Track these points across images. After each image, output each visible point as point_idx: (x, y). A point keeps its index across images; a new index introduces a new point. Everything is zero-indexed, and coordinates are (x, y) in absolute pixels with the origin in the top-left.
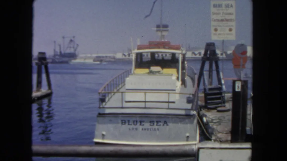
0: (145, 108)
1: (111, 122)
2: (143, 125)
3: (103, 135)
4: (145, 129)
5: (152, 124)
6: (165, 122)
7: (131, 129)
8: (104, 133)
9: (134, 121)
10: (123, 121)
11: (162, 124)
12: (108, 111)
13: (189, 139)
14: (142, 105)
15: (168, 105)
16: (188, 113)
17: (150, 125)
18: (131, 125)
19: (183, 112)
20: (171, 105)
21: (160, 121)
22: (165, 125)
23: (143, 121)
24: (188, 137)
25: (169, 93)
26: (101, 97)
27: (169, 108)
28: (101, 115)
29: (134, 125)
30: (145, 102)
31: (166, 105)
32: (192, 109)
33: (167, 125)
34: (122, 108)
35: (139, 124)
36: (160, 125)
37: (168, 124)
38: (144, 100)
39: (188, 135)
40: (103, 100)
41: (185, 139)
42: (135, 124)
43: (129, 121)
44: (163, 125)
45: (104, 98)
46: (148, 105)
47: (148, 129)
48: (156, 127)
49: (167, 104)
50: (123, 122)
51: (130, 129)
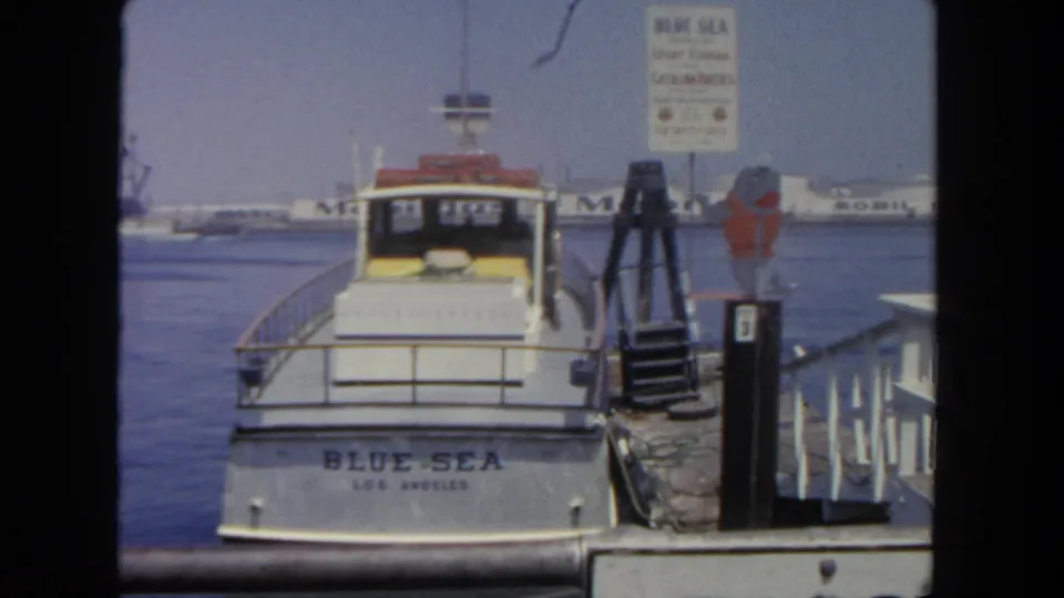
0: (414, 404)
1: (285, 459)
2: (408, 469)
3: (255, 510)
4: (415, 486)
5: (443, 465)
6: (492, 458)
7: (361, 483)
8: (258, 502)
9: (372, 456)
10: (332, 457)
11: (478, 463)
12: (271, 419)
13: (583, 518)
14: (404, 394)
15: (503, 395)
16: (575, 423)
17: (435, 469)
18: (362, 469)
19: (557, 419)
20: (513, 395)
21: (471, 455)
22: (491, 467)
23: (408, 455)
24: (577, 510)
25: (504, 349)
26: (245, 366)
27: (504, 406)
28: (242, 433)
29: (373, 469)
30: (414, 383)
31: (493, 394)
32: (588, 407)
33: (498, 467)
34: (326, 405)
35: (390, 465)
36: (472, 469)
37: (503, 462)
38: (407, 376)
39: (576, 502)
40: (252, 377)
41: (568, 519)
42: (377, 464)
43: (353, 455)
44: (484, 468)
45: (255, 368)
46: (425, 393)
47: (425, 485)
48: (453, 474)
49: (496, 390)
50: (331, 460)
51: (356, 486)
